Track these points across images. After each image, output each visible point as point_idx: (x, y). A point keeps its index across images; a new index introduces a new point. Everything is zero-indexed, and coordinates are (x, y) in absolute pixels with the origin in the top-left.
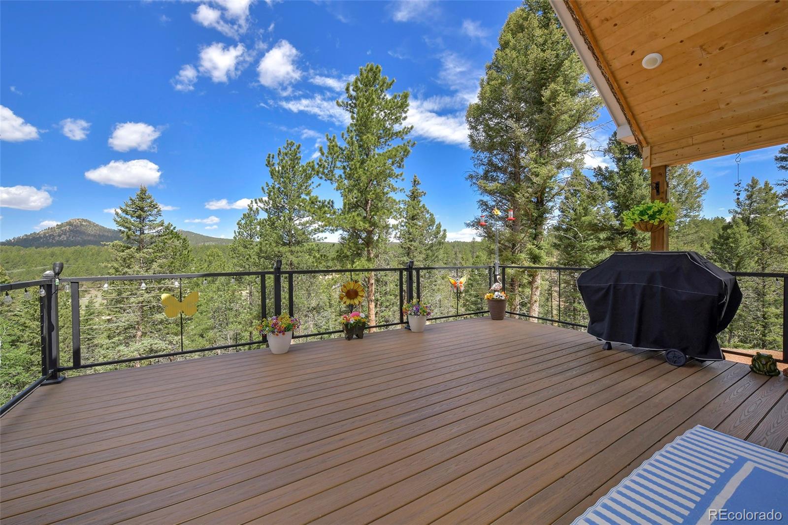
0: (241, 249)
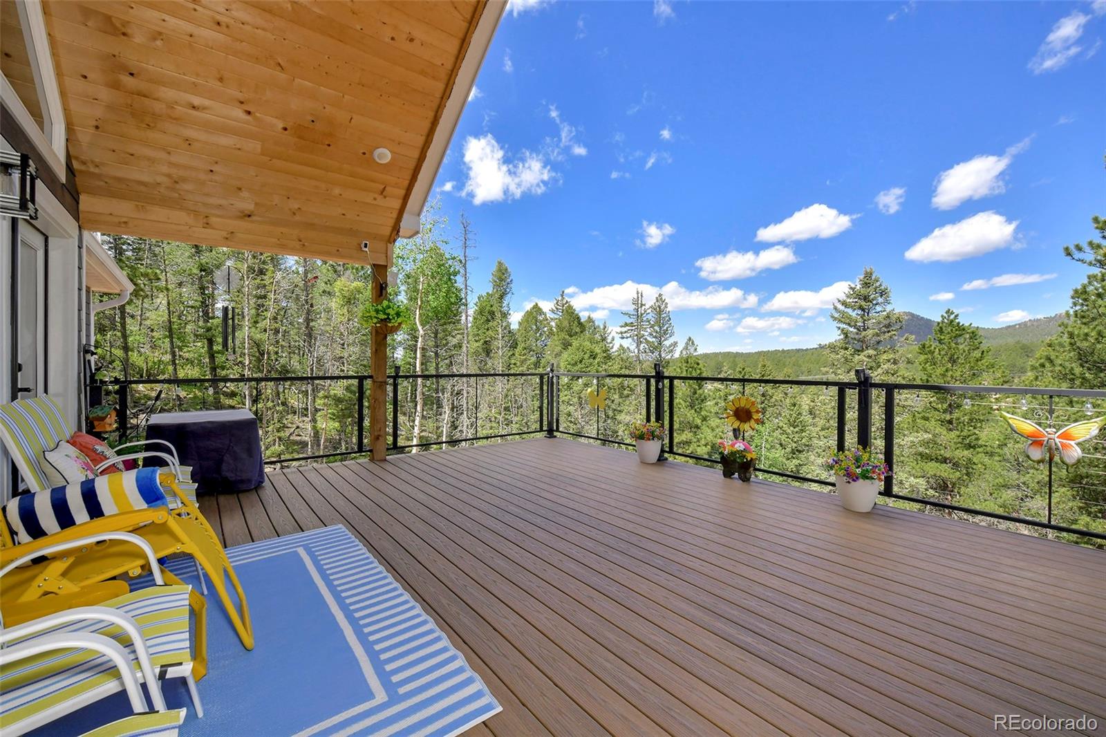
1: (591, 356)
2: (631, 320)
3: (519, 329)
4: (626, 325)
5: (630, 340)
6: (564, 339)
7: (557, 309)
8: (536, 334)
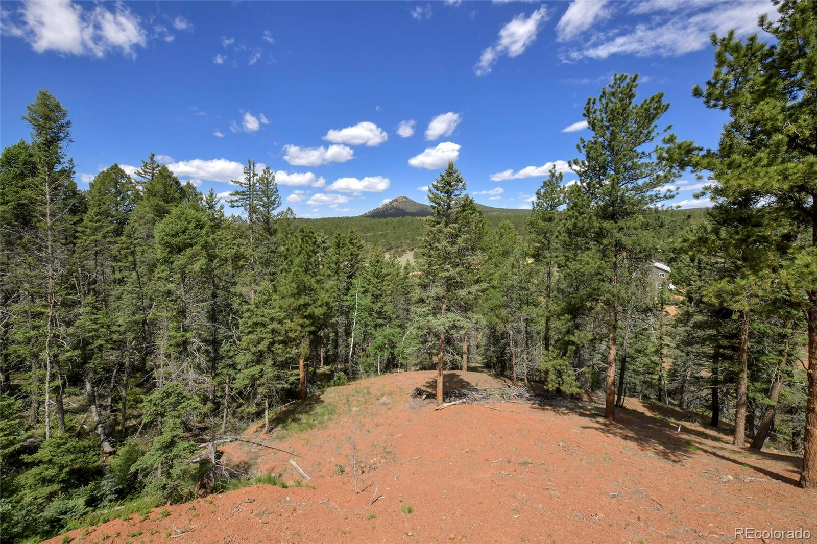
0: (542, 223)
1: (197, 225)
2: (243, 189)
3: (90, 192)
4: (237, 193)
5: (242, 209)
6: (157, 205)
7: (145, 172)
8: (116, 197)
